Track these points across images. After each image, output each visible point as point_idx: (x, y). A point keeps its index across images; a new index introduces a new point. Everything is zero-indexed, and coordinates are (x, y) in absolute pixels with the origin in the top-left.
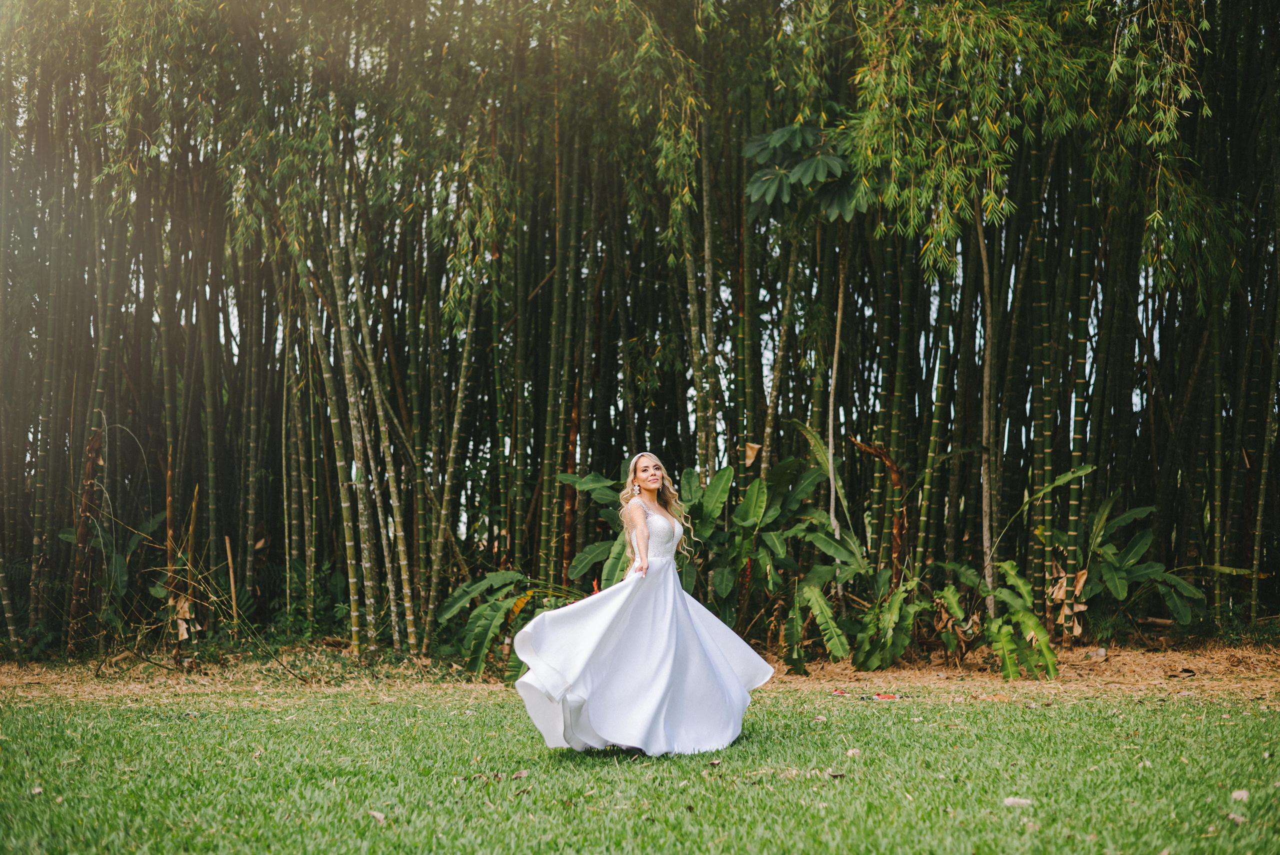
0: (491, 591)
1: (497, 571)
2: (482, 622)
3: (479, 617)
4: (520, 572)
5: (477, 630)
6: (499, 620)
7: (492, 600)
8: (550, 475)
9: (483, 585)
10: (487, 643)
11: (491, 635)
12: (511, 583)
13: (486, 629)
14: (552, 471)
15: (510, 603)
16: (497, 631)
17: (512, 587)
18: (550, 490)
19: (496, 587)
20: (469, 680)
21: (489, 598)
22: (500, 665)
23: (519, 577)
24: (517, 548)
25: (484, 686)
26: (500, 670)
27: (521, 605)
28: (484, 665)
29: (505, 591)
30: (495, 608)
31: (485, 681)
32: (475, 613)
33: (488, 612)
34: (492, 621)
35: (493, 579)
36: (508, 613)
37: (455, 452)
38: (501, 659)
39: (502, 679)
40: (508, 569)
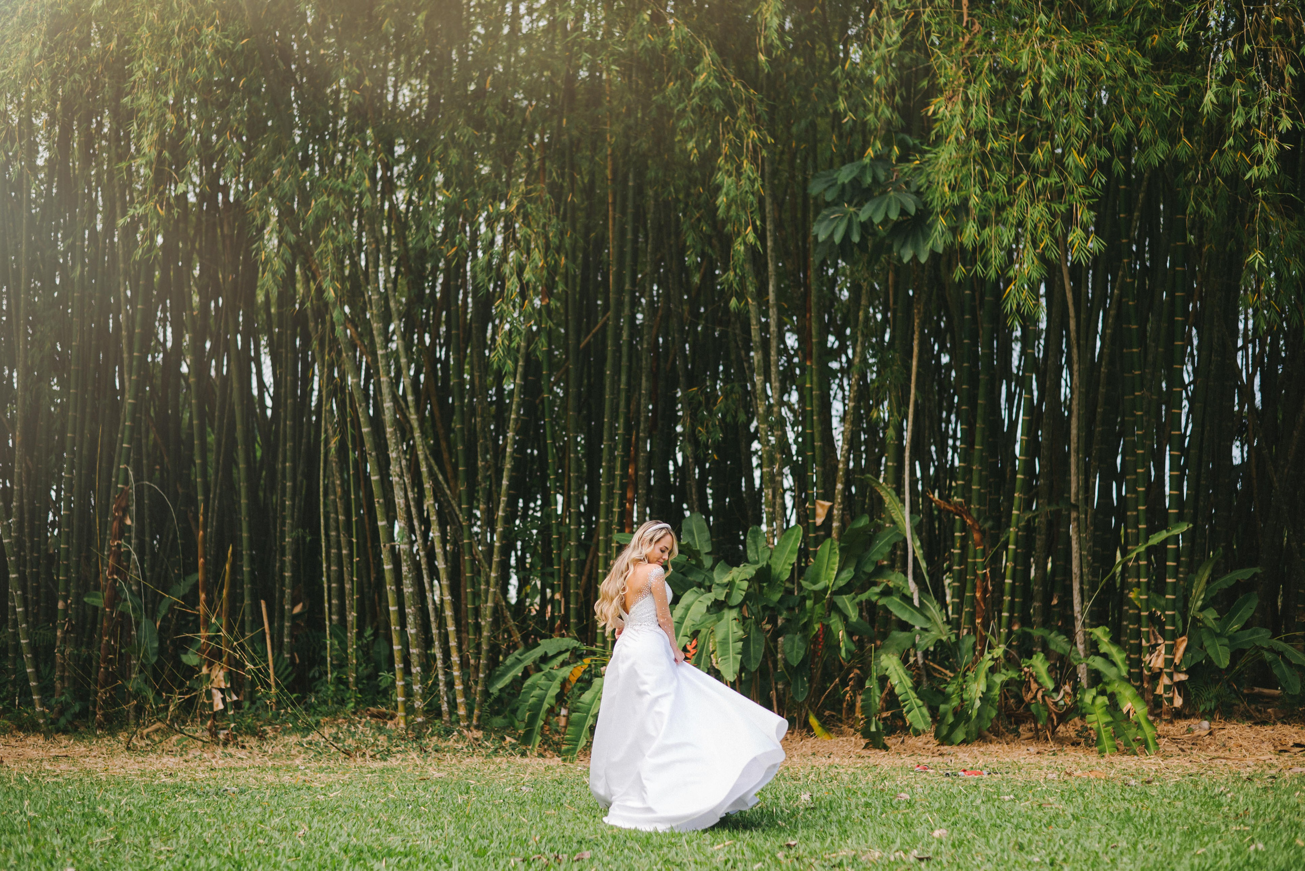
0: (545, 659)
1: (551, 637)
2: (537, 692)
3: (533, 687)
4: (575, 638)
5: (531, 701)
6: (554, 690)
7: (546, 668)
8: (606, 535)
9: (537, 653)
10: (542, 714)
11: (546, 706)
12: (567, 650)
13: (541, 700)
14: (609, 531)
15: (566, 672)
16: (553, 702)
17: (567, 655)
18: (606, 551)
19: (550, 654)
20: (523, 754)
21: (543, 666)
22: (556, 738)
23: (576, 644)
24: (572, 612)
25: (541, 760)
26: (557, 744)
27: (578, 674)
28: (539, 738)
29: (560, 659)
30: (550, 678)
31: (541, 755)
32: (528, 682)
33: (543, 681)
34: (547, 690)
35: (547, 646)
36: (564, 683)
37: (504, 511)
38: (557, 732)
39: (559, 753)
40: (562, 636)
